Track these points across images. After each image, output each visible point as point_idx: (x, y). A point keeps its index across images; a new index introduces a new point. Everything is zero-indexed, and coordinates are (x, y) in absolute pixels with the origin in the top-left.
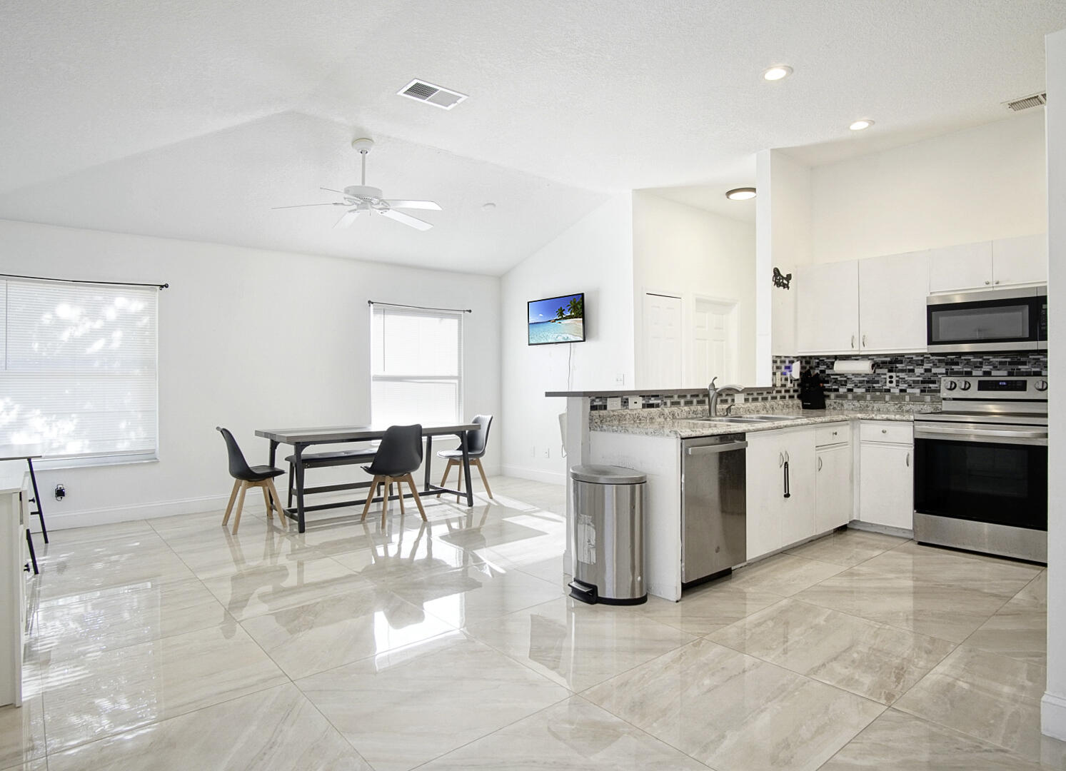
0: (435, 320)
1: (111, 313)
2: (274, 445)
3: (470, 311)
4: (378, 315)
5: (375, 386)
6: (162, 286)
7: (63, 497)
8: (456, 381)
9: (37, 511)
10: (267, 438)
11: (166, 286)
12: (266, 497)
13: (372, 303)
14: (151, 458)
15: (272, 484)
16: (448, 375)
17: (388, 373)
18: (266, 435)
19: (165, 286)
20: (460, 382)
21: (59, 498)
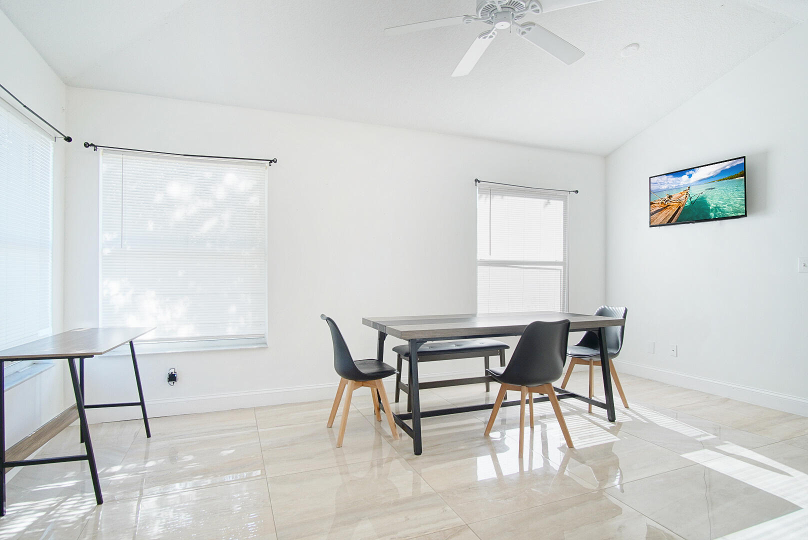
0: (540, 202)
1: (220, 193)
2: (382, 337)
3: (577, 192)
4: (484, 196)
5: (481, 271)
6: (271, 161)
7: (175, 382)
8: (561, 267)
9: (139, 401)
10: (377, 329)
11: (275, 161)
12: (374, 397)
13: (479, 182)
14: (261, 343)
15: (381, 385)
16: (554, 260)
17: (495, 257)
18: (375, 325)
19: (273, 161)
20: (564, 268)
21: (171, 383)
